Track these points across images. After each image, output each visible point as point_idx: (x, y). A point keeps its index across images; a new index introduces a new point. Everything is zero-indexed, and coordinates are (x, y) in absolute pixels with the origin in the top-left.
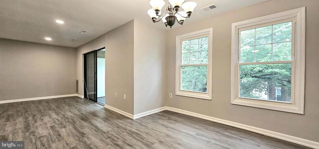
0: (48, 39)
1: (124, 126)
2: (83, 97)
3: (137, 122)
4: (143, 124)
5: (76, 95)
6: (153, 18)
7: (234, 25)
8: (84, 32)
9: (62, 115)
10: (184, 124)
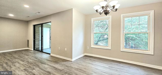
0: (11, 15)
1: (70, 66)
2: (33, 49)
3: (75, 63)
4: (79, 64)
5: (27, 48)
6: (96, 10)
7: (122, 15)
8: (39, 13)
9: (26, 61)
10: (100, 62)
